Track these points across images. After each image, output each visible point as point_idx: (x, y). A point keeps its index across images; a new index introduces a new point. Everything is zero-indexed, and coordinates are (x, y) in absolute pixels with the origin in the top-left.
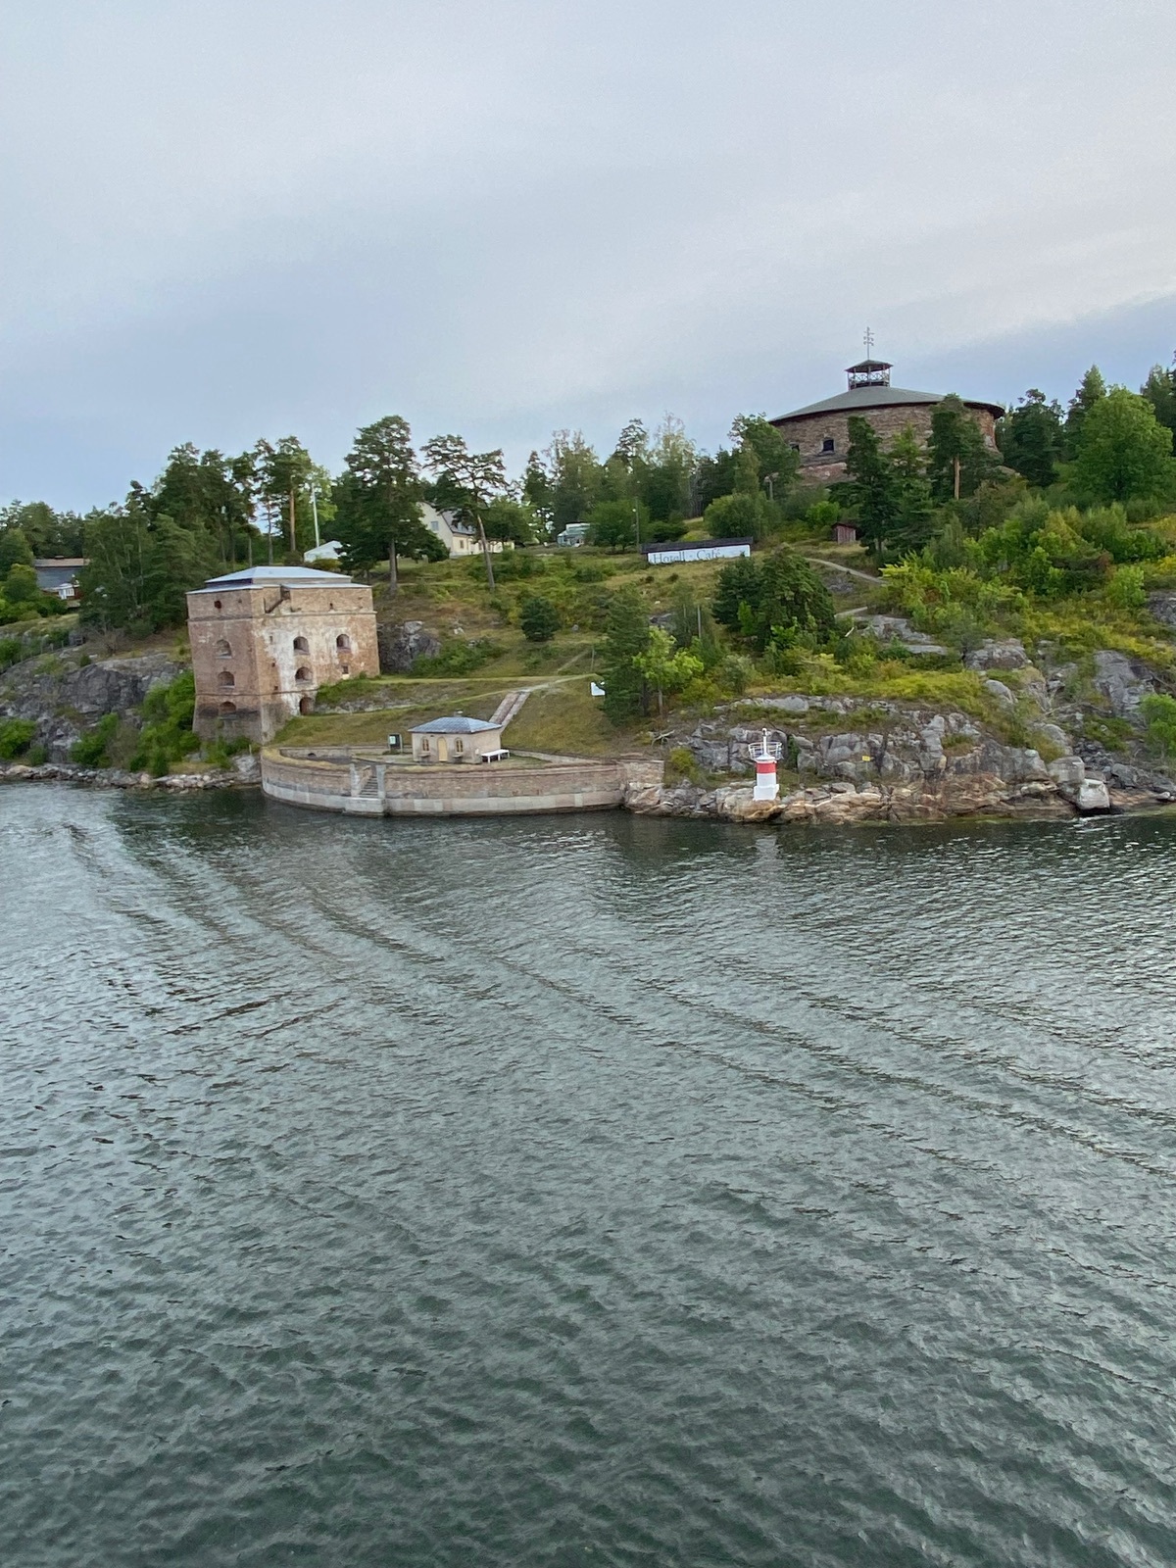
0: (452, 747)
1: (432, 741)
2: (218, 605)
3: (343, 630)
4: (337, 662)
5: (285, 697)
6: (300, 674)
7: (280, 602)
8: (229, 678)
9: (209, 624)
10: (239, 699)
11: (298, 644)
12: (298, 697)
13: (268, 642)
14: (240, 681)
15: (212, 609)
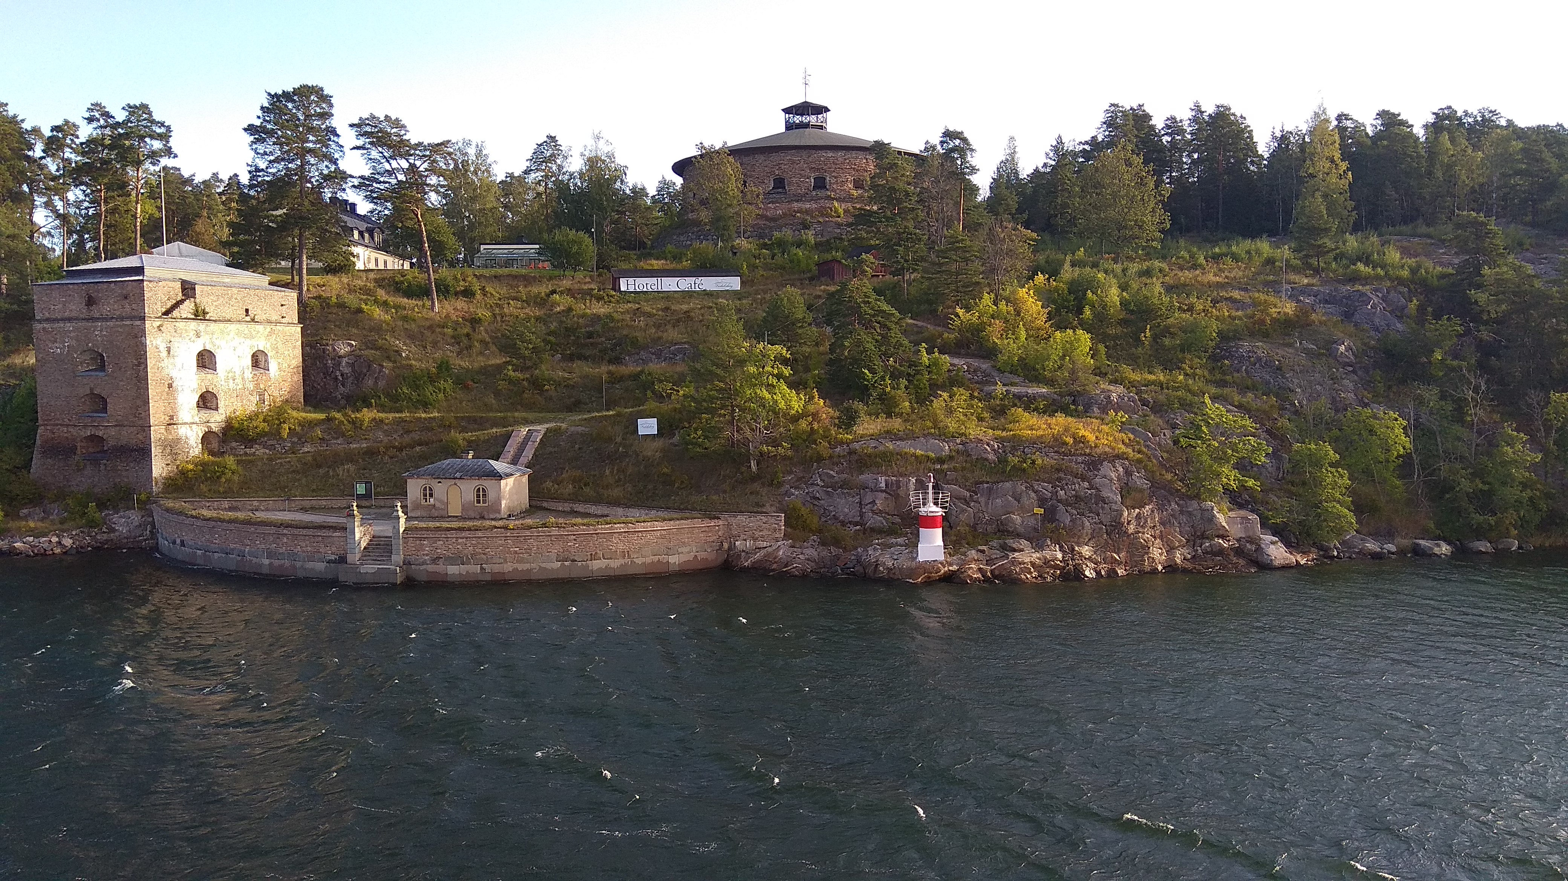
0: (471, 496)
1: (440, 488)
2: (91, 302)
3: (262, 344)
4: (251, 386)
5: (183, 431)
6: (207, 401)
7: (181, 302)
8: (100, 403)
9: (69, 326)
10: (113, 432)
11: (206, 360)
12: (200, 432)
13: (164, 354)
14: (116, 407)
15: (76, 307)
